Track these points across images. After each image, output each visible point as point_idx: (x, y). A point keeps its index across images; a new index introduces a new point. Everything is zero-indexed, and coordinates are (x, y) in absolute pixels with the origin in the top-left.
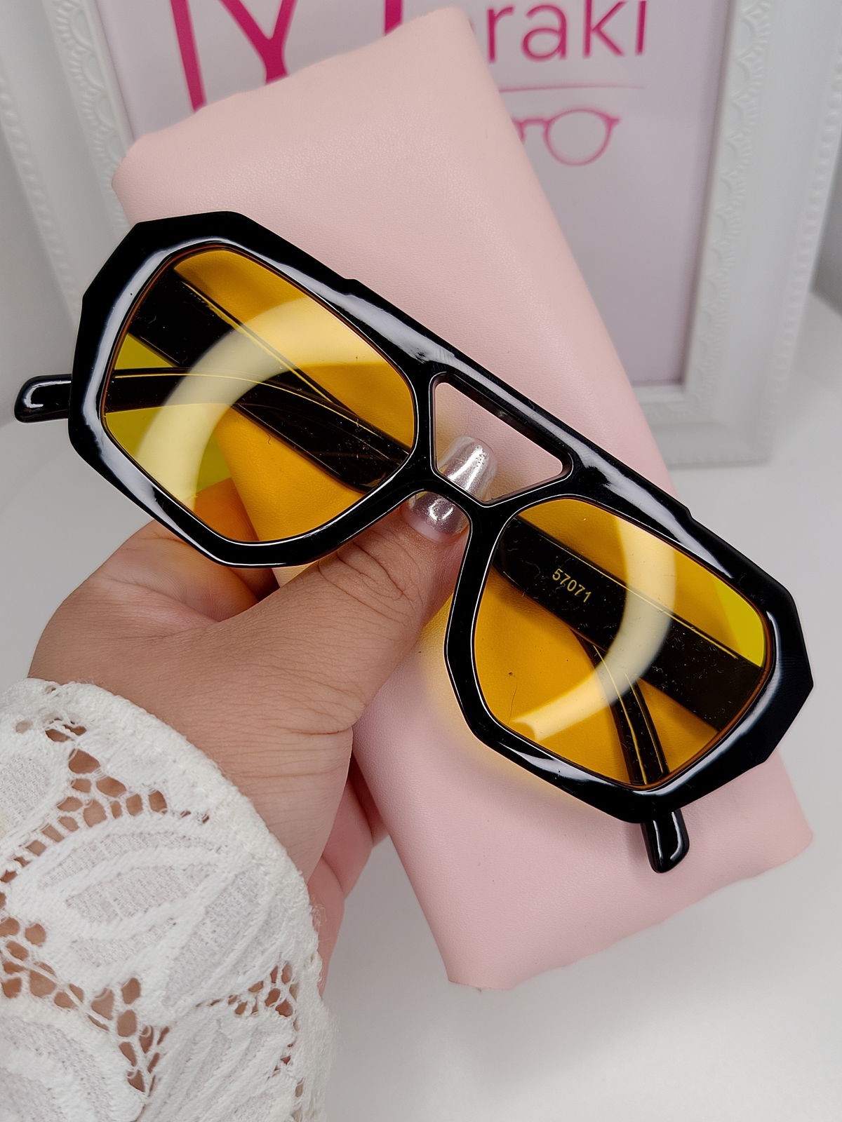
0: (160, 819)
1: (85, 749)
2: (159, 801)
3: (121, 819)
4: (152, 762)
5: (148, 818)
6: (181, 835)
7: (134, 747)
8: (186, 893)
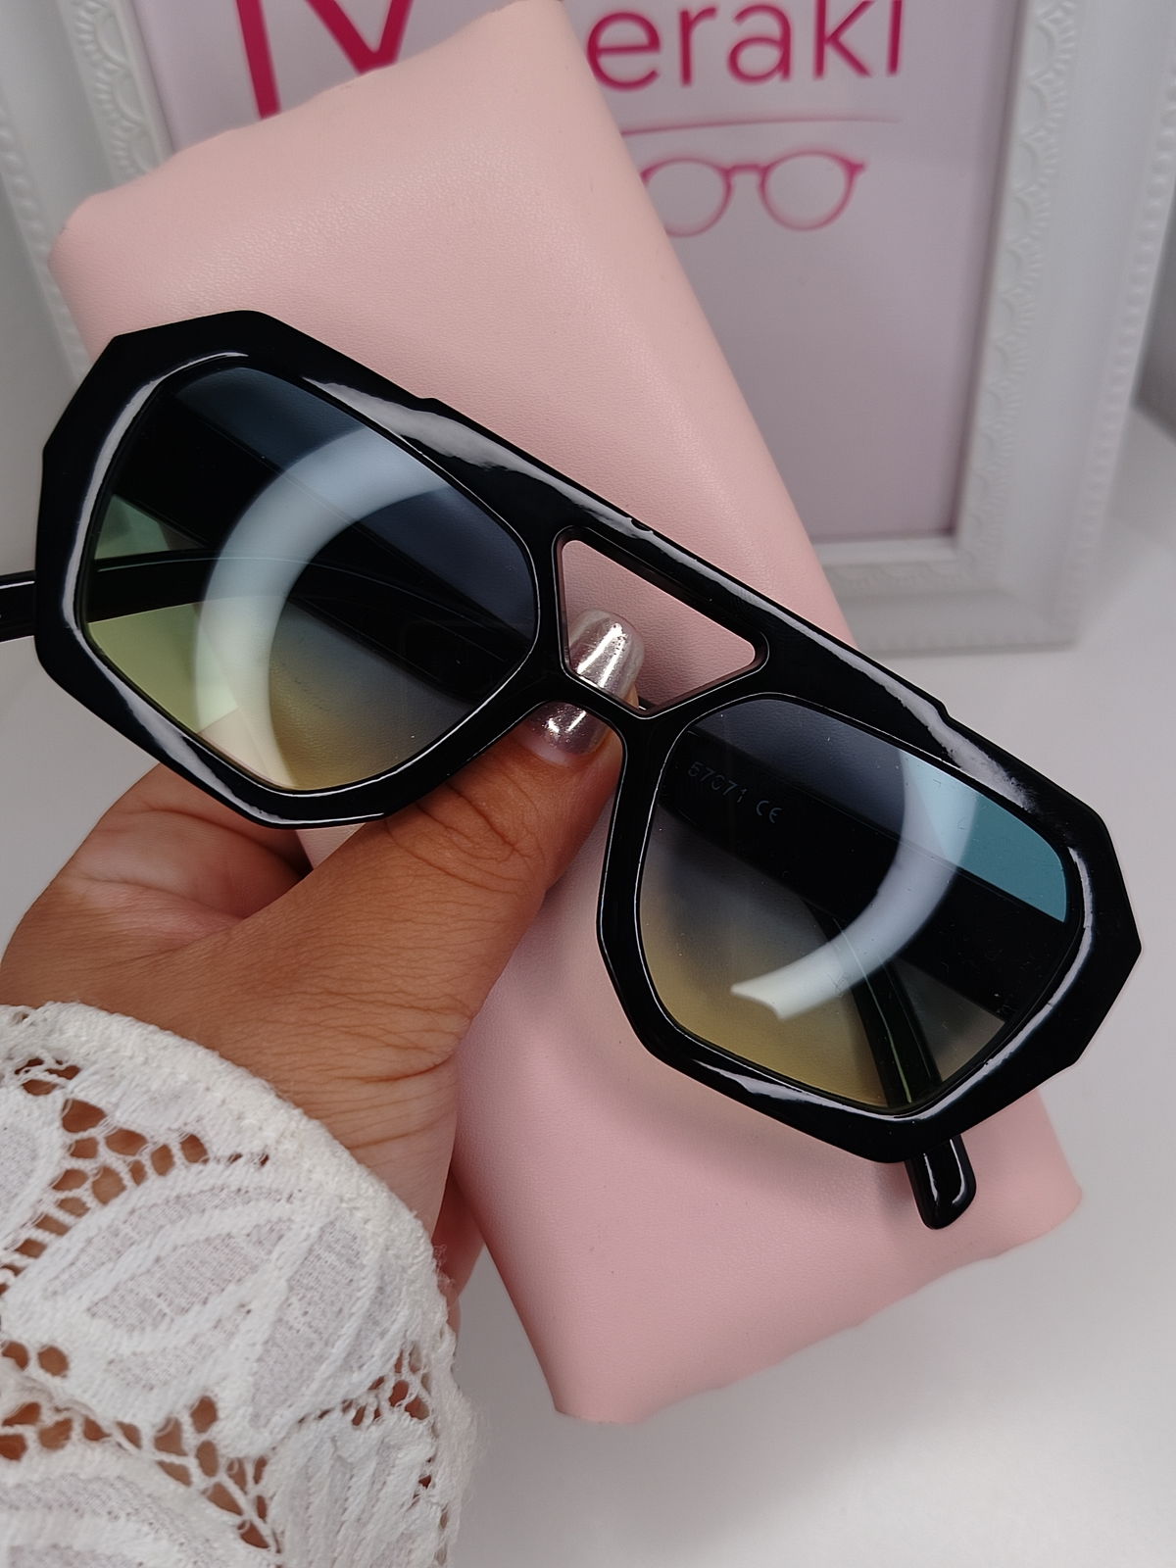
0: (201, 1171)
2: (194, 1147)
3: (147, 1184)
4: (176, 1097)
5: (183, 1173)
6: (234, 1188)
7: (149, 1079)
8: (257, 1266)
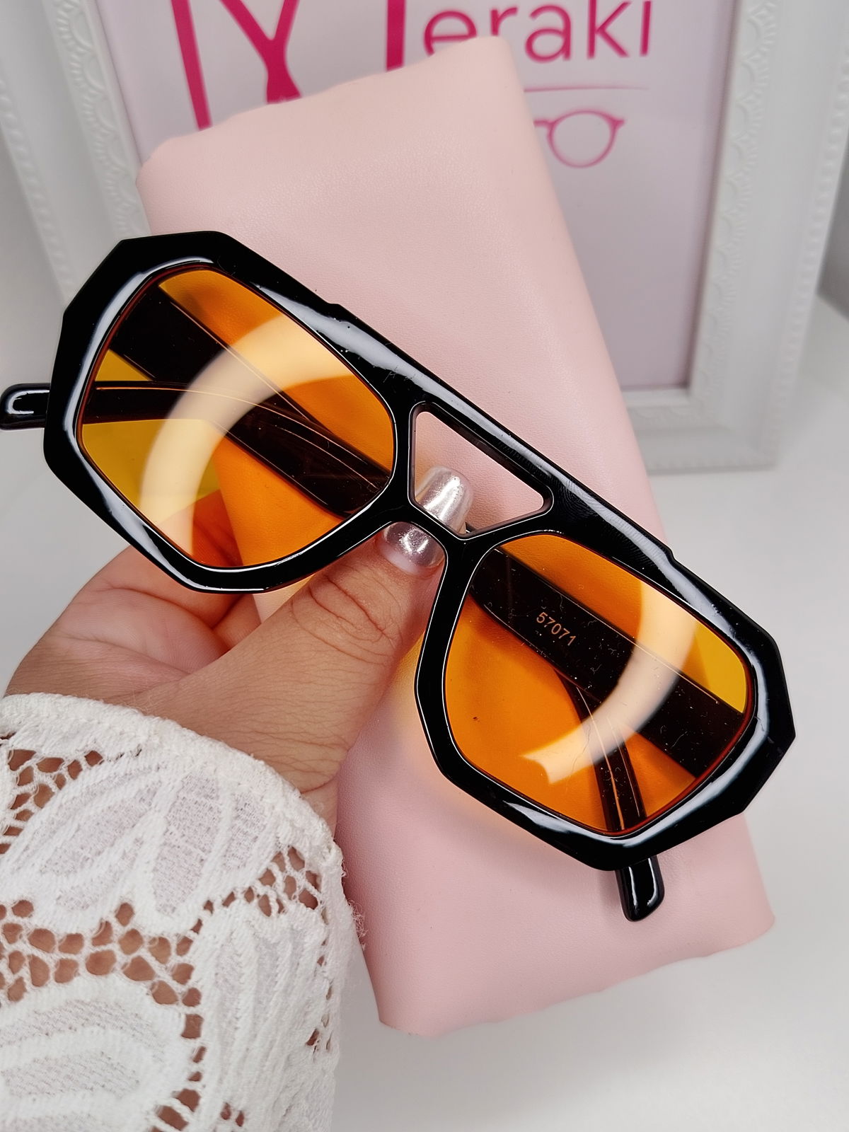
0: (100, 769)
1: (19, 747)
3: (67, 786)
4: (79, 731)
5: (88, 773)
